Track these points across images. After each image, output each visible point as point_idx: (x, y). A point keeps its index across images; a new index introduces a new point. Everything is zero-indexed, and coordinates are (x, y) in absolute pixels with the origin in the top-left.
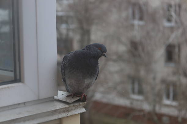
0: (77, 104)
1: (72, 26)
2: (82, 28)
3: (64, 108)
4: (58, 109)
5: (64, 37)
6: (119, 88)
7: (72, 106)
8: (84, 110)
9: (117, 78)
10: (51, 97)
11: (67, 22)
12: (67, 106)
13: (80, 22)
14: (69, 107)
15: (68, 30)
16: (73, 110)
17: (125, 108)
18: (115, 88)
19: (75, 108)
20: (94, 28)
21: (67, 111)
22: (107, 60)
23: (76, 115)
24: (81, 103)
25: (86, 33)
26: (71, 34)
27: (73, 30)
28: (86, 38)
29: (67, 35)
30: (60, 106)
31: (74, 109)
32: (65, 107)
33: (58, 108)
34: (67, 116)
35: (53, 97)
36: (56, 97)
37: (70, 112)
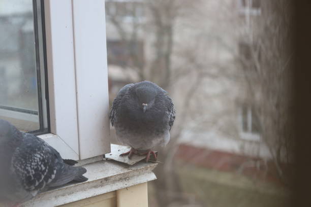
0: (142, 167)
1: (143, 20)
2: (158, 23)
3: (120, 174)
4: (111, 177)
5: (129, 37)
6: (221, 122)
7: (134, 170)
8: (153, 177)
9: (218, 105)
10: (101, 156)
11: (133, 14)
12: (126, 171)
13: (156, 12)
14: (128, 173)
15: (136, 26)
16: (135, 177)
17: (231, 155)
18: (215, 122)
19: (137, 173)
20: (178, 23)
21: (125, 179)
22: (202, 75)
23: (140, 184)
24: (149, 166)
25: (164, 31)
26: (140, 33)
27: (144, 27)
28: (166, 39)
29: (134, 35)
30: (114, 170)
31: (138, 176)
32: (122, 173)
33: (111, 175)
34: (126, 186)
35: (104, 156)
36: (107, 156)
37: (130, 181)
